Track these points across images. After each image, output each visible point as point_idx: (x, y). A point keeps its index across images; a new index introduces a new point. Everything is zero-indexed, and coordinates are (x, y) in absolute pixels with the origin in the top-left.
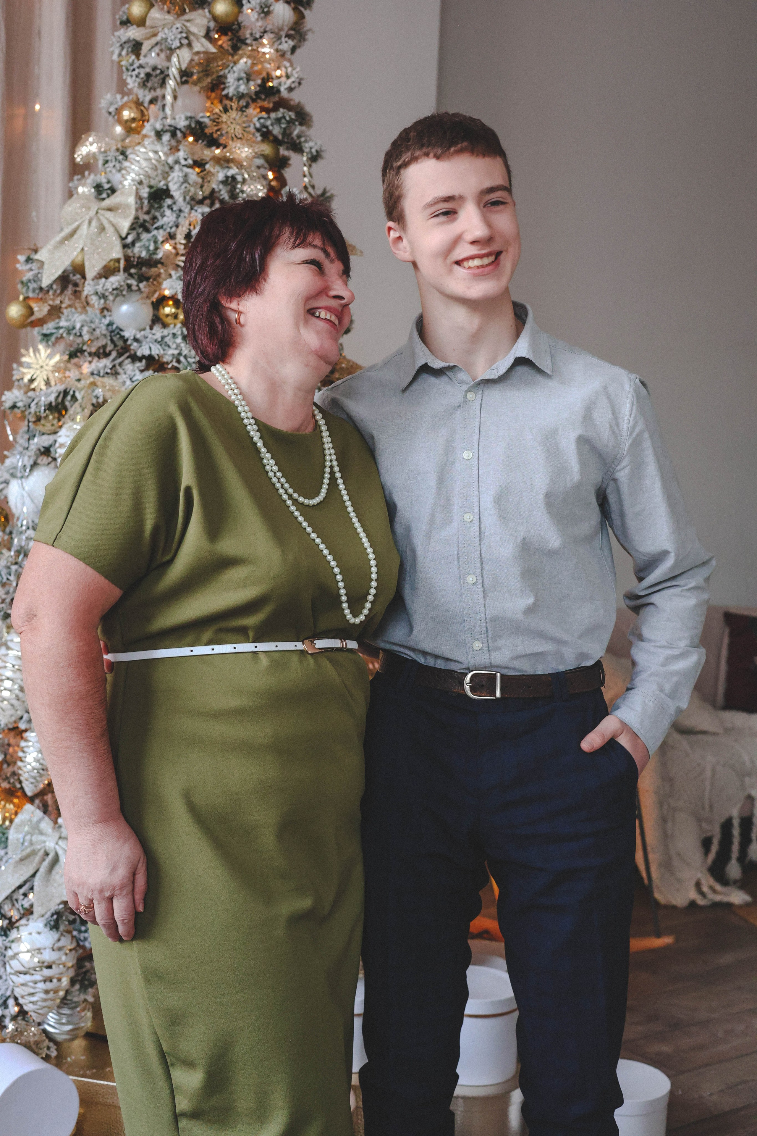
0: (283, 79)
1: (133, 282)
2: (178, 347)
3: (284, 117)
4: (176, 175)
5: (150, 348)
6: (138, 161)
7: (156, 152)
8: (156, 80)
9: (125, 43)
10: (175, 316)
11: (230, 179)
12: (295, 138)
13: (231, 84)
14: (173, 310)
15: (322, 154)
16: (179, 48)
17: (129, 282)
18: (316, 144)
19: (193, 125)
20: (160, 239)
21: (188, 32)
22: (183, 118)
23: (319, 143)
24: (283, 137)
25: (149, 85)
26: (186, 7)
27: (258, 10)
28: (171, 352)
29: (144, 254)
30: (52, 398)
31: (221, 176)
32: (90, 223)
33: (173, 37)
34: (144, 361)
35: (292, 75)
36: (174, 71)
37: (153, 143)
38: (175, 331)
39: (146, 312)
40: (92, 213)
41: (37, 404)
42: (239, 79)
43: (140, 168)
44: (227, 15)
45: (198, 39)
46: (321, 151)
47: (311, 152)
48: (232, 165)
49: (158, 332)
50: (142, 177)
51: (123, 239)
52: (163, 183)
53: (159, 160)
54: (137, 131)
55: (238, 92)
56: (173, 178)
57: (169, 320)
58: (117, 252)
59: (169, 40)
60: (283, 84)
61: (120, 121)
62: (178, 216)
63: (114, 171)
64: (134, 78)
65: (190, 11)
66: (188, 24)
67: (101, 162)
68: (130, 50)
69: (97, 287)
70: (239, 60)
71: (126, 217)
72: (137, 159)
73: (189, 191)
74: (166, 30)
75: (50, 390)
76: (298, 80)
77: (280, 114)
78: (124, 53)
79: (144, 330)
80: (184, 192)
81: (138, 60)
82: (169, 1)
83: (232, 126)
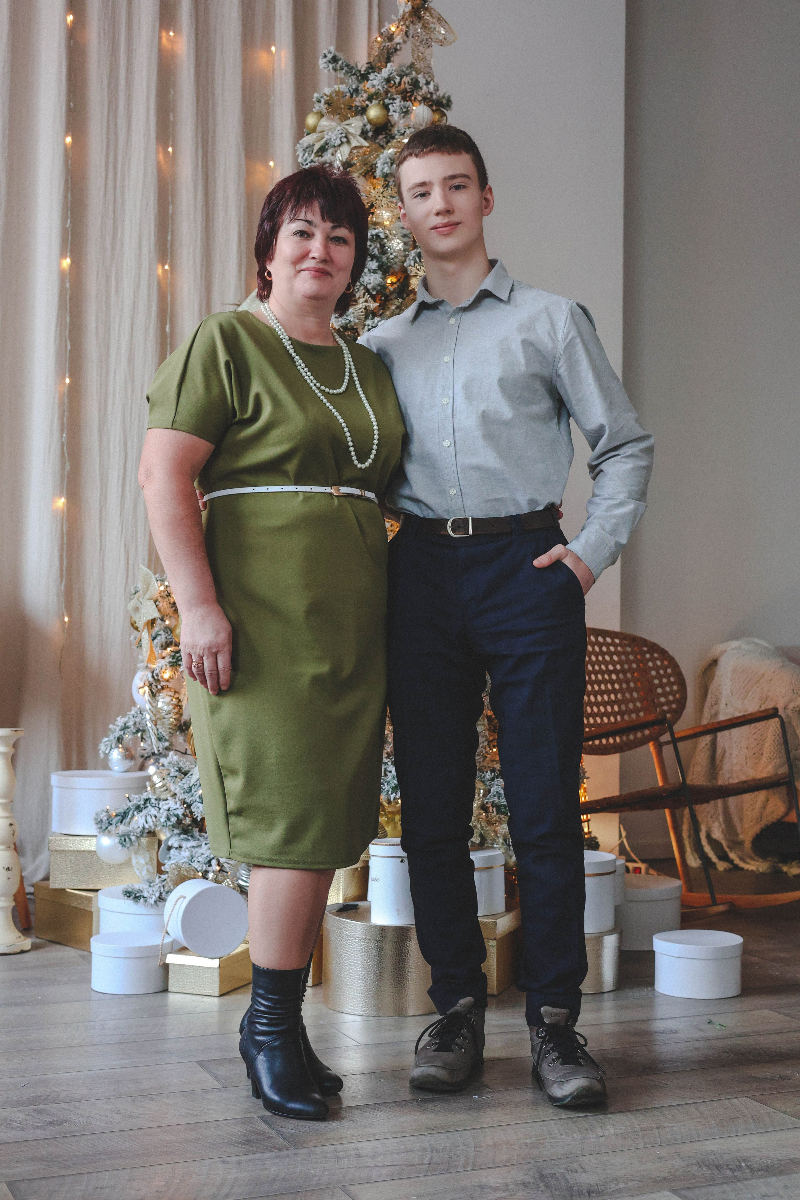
9: (307, 148)
11: (375, 237)
13: (378, 168)
16: (340, 145)
21: (348, 133)
33: (335, 137)
36: (338, 163)
42: (384, 164)
44: (378, 118)
45: (354, 137)
48: (378, 227)
55: (383, 173)
59: (332, 140)
65: (348, 118)
66: (347, 127)
70: (388, 151)
74: (330, 133)
81: (310, 157)
82: (333, 113)
83: (379, 198)
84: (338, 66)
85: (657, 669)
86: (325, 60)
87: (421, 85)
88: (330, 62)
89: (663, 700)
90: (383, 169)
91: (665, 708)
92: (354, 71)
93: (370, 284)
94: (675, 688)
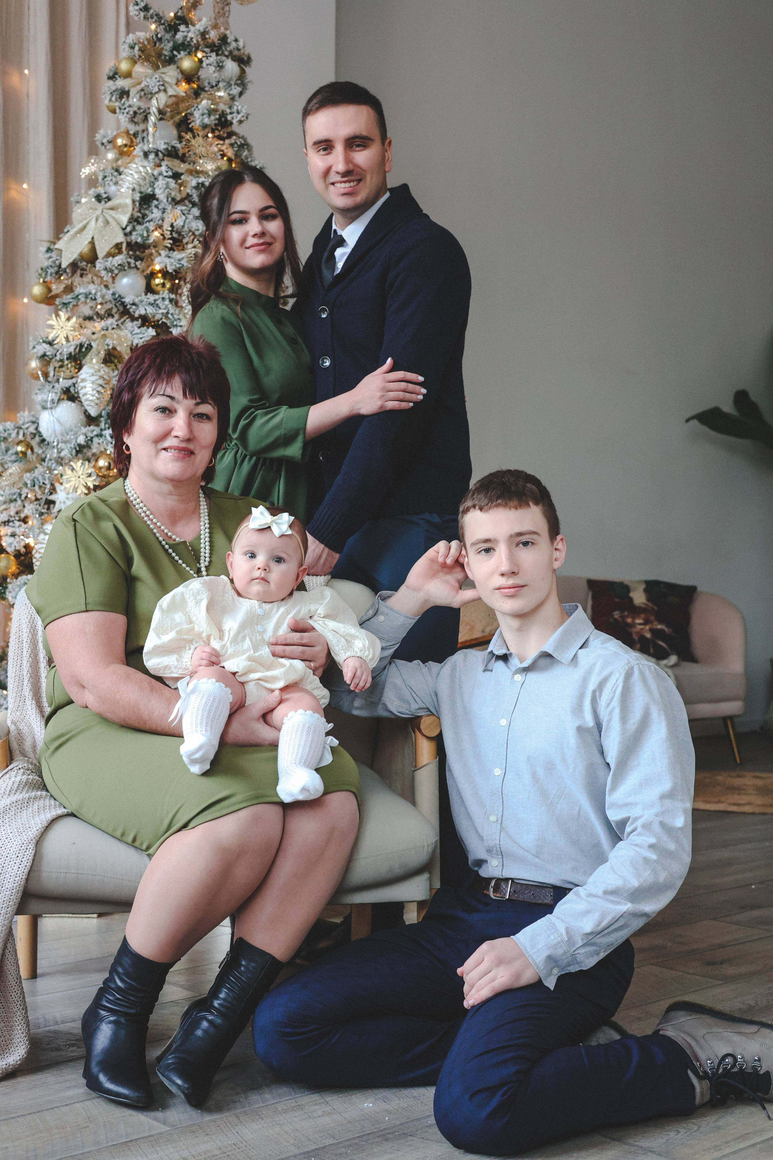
0: (235, 115)
1: (132, 261)
3: (236, 143)
4: (161, 183)
5: (146, 309)
6: (132, 174)
7: (144, 167)
8: (140, 117)
9: (114, 91)
10: (163, 285)
11: (200, 185)
12: (244, 159)
13: (197, 118)
14: (162, 281)
16: (157, 93)
17: (129, 260)
19: (170, 149)
20: (152, 228)
21: (164, 81)
22: (162, 142)
24: (235, 158)
25: (136, 120)
26: (159, 64)
27: (215, 64)
28: (161, 311)
29: (139, 240)
30: (72, 349)
31: (194, 183)
32: (97, 220)
33: (153, 85)
34: (140, 320)
35: (241, 111)
36: (154, 110)
37: (142, 161)
38: (164, 296)
39: (142, 283)
40: (99, 212)
41: (61, 353)
42: (203, 115)
43: (134, 179)
44: (191, 69)
45: (171, 86)
46: (264, 168)
48: (201, 175)
49: (151, 298)
50: (134, 185)
51: (124, 229)
52: (150, 189)
53: (147, 173)
54: (128, 154)
55: (203, 123)
56: (158, 186)
57: (159, 288)
58: (120, 238)
59: (150, 87)
61: (115, 146)
62: (163, 212)
63: (111, 183)
64: (125, 114)
65: (163, 67)
66: (162, 75)
67: (100, 178)
68: (118, 96)
69: (107, 263)
70: (201, 102)
71: (125, 213)
72: (131, 172)
73: (170, 194)
74: (148, 80)
75: (69, 344)
78: (114, 99)
79: (141, 296)
80: (168, 195)
82: (147, 59)
83: (199, 148)
84: (149, 14)
86: (137, 8)
87: (229, 41)
88: (141, 10)
92: (163, 21)
93: (198, 230)
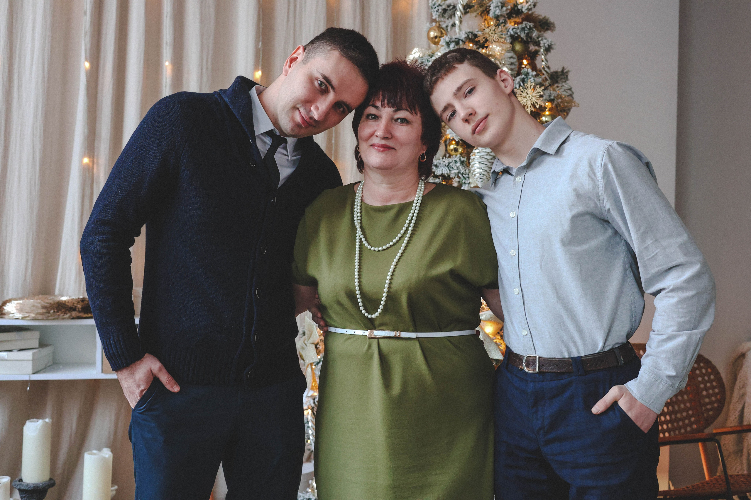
0: (524, 4)
2: (458, 168)
3: (526, 27)
5: (442, 170)
8: (449, 12)
10: (456, 150)
12: (536, 38)
13: (492, 10)
14: (455, 147)
15: (552, 46)
18: (548, 41)
19: (471, 37)
22: (465, 33)
23: (550, 40)
24: (527, 39)
25: (446, 15)
28: (453, 172)
34: (440, 178)
36: (460, 7)
38: (456, 159)
42: (496, 7)
47: (544, 46)
49: (447, 160)
55: (495, 15)
57: (453, 153)
60: (524, 7)
61: (429, 38)
64: (435, 13)
76: (533, 4)
77: (524, 25)
79: (439, 159)
81: (438, 2)
83: (492, 35)
85: (702, 375)
89: (707, 400)
90: (495, 11)
91: (709, 407)
94: (717, 390)
